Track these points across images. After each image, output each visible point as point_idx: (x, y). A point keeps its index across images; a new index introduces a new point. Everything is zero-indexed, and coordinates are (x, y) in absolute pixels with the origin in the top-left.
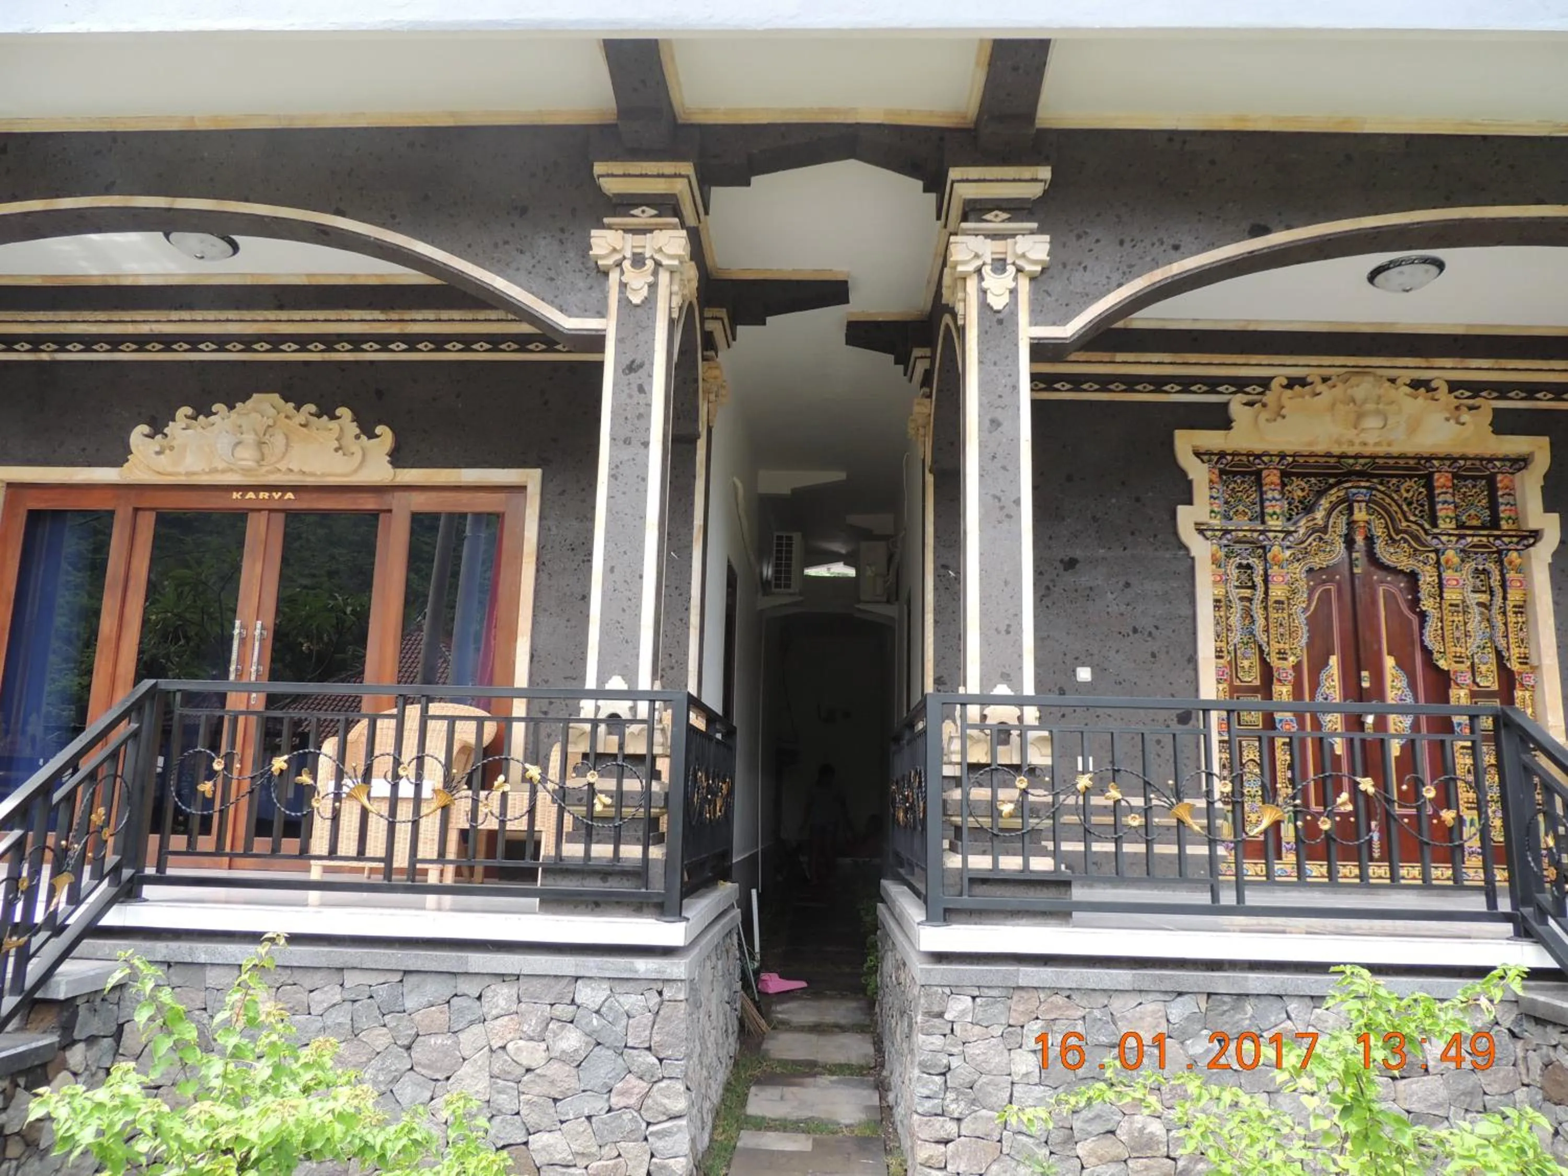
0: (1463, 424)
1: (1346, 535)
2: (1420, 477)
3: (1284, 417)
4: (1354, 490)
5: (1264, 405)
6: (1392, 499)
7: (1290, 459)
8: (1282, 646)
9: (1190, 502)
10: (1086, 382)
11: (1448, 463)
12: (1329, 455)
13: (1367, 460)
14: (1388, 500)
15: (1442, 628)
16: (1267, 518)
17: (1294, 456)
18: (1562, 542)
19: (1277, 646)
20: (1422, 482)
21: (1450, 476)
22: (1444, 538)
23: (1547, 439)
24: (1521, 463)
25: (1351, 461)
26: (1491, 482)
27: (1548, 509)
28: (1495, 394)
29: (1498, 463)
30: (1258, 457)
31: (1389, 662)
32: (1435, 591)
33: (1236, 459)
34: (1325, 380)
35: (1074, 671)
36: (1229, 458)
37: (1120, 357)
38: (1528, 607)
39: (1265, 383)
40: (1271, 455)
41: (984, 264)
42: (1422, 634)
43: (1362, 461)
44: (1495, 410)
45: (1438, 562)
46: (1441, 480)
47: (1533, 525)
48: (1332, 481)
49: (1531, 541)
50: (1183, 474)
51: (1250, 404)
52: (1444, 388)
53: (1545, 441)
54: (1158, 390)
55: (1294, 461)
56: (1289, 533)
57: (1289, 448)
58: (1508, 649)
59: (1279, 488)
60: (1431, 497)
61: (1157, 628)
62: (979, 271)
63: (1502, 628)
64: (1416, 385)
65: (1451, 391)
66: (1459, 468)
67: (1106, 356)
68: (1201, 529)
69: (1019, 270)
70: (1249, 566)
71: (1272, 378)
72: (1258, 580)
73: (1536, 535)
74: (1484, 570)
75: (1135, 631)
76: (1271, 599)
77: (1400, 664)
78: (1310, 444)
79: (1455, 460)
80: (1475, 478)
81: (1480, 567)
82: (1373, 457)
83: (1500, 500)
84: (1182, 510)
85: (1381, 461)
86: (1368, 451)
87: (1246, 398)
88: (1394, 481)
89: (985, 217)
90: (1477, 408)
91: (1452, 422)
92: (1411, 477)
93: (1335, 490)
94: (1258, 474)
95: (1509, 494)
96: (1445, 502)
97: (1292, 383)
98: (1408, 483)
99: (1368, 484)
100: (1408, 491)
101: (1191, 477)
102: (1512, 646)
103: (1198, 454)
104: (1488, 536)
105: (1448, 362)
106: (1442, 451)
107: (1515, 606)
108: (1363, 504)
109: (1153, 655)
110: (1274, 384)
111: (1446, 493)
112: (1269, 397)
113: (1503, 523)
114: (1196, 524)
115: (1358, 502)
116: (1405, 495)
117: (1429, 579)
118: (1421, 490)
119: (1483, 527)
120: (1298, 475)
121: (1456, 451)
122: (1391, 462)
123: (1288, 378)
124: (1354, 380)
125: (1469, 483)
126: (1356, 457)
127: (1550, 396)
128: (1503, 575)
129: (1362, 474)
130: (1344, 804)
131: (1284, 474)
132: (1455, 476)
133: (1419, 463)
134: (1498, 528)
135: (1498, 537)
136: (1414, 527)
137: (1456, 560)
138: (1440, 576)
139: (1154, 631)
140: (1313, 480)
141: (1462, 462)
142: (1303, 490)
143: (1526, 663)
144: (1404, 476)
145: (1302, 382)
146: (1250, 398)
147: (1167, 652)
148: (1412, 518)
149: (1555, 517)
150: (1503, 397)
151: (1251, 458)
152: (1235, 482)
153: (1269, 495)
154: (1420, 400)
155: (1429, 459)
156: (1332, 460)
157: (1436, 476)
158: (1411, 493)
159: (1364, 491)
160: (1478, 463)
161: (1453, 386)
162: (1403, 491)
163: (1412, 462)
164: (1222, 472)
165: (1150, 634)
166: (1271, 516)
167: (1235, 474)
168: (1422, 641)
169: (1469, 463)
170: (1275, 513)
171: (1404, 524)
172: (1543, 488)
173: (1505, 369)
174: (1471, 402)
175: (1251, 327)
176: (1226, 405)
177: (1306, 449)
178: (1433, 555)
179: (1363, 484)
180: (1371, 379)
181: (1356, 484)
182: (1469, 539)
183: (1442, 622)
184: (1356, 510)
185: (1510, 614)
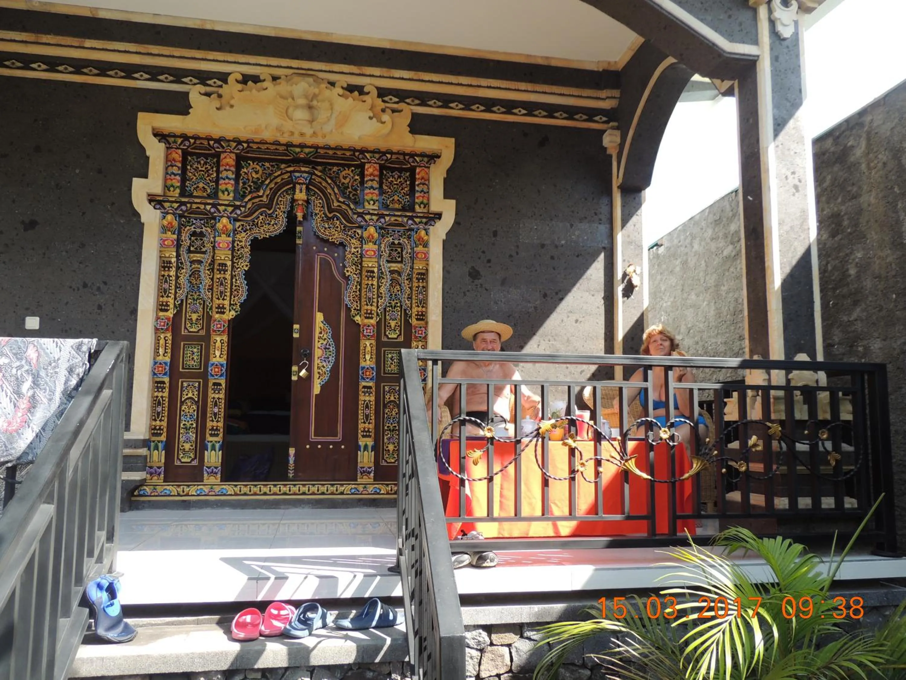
0: (383, 123)
1: (288, 212)
2: (356, 166)
3: (232, 106)
4: (297, 174)
5: (220, 96)
6: (327, 182)
7: (245, 145)
9: (145, 176)
10: (61, 65)
11: (377, 156)
12: (277, 143)
13: (312, 150)
14: (324, 184)
15: (360, 290)
16: (220, 194)
17: (247, 142)
18: (455, 224)
19: (217, 302)
20: (358, 171)
21: (378, 166)
22: (368, 217)
23: (453, 140)
24: (433, 157)
25: (298, 150)
26: (411, 172)
27: (446, 196)
28: (417, 102)
29: (417, 159)
30: (217, 141)
31: (319, 317)
32: (357, 260)
33: (198, 142)
34: (275, 78)
35: (24, 320)
36: (192, 141)
37: (89, 43)
38: (427, 273)
39: (224, 77)
40: (229, 141)
43: (307, 150)
44: (414, 116)
46: (371, 169)
47: (434, 208)
49: (434, 221)
50: (143, 149)
51: (208, 95)
52: (375, 92)
53: (451, 142)
54: (129, 76)
55: (248, 146)
56: (237, 207)
57: (244, 135)
59: (234, 169)
60: (362, 183)
61: (105, 283)
63: (408, 291)
64: (351, 89)
65: (380, 96)
66: (387, 160)
67: (75, 41)
68: (152, 199)
70: (202, 234)
71: (229, 74)
72: (209, 246)
73: (439, 216)
74: (399, 244)
75: (85, 286)
76: (217, 263)
77: (327, 320)
78: (256, 132)
79: (384, 153)
80: (400, 170)
81: (396, 242)
82: (317, 147)
83: (417, 188)
84: (137, 182)
85: (322, 151)
86: (310, 141)
87: (203, 89)
88: (335, 169)
90: (400, 111)
91: (375, 120)
92: (349, 166)
93: (282, 173)
94: (217, 155)
95: (424, 184)
96: (372, 187)
97: (246, 79)
98: (344, 173)
99: (307, 169)
100: (345, 178)
101: (148, 153)
102: (414, 306)
103: (156, 134)
104: (403, 217)
105: (376, 71)
106: (371, 144)
107: (418, 274)
108: (304, 187)
109: (100, 307)
110: (231, 79)
111: (372, 180)
112: (225, 90)
113: (417, 207)
114: (149, 195)
115: (300, 184)
116: (343, 181)
117: (353, 250)
118: (357, 177)
119: (401, 209)
120: (254, 160)
121: (383, 145)
122: (331, 152)
123: (243, 75)
124: (296, 79)
125: (396, 174)
126: (302, 146)
127: (461, 106)
128: (413, 249)
129: (306, 162)
131: (240, 158)
132: (383, 167)
133: (354, 155)
134: (413, 210)
135: (411, 218)
136: (344, 207)
137: (376, 235)
138: (362, 248)
139: (102, 286)
140: (267, 164)
141: (389, 156)
142: (257, 172)
143: (422, 320)
144: (343, 165)
145: (256, 79)
146: (209, 89)
147: (113, 305)
148: (344, 200)
149: (453, 202)
150: (423, 104)
151: (212, 143)
152: (199, 162)
153: (224, 174)
154: (350, 100)
155: (363, 151)
156: (281, 148)
157: (367, 166)
158: (348, 180)
159: (305, 175)
160: (401, 157)
161: (382, 93)
162: (341, 177)
163: (348, 153)
164: (184, 152)
165: (99, 289)
166: (223, 192)
167: (199, 155)
169: (394, 157)
170: (227, 190)
171: (336, 204)
172: (445, 179)
173: (423, 81)
174: (395, 106)
175: (208, 27)
176: (187, 94)
177: (257, 137)
178: (358, 231)
179: (303, 169)
180: (311, 80)
181: (297, 169)
182: (387, 218)
183: (360, 285)
184: (297, 191)
185: (414, 280)
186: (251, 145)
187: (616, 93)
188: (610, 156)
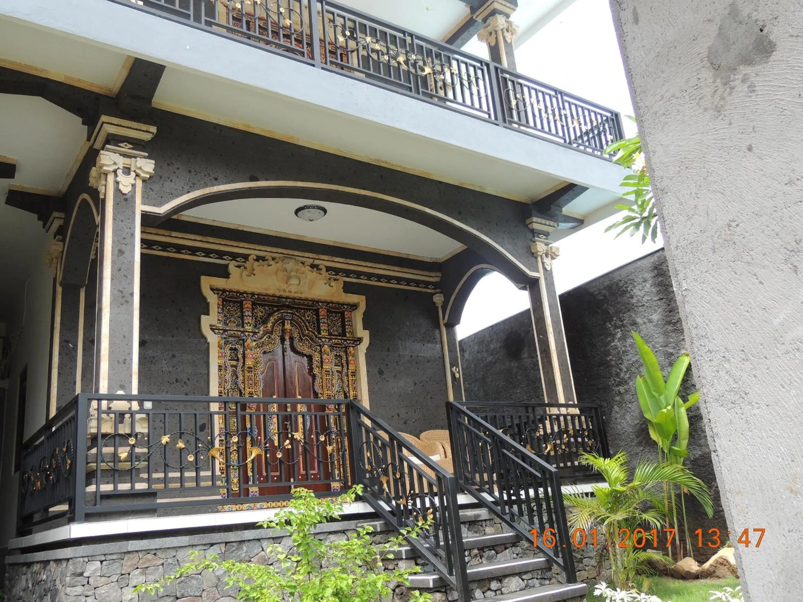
0: (332, 286)
1: (281, 336)
2: (314, 310)
3: (254, 275)
4: (285, 314)
5: (245, 268)
6: (302, 319)
7: (257, 296)
8: (251, 390)
9: (207, 314)
10: (155, 245)
11: (325, 304)
12: (274, 296)
13: (291, 300)
14: (300, 320)
15: (322, 382)
16: (245, 325)
17: (258, 295)
18: (370, 344)
19: (248, 390)
20: (315, 313)
21: (326, 310)
22: (323, 340)
23: (364, 297)
24: (354, 307)
25: (284, 300)
26: (343, 314)
27: (365, 328)
28: (344, 275)
29: (345, 307)
30: (241, 294)
32: (319, 364)
33: (231, 294)
34: (273, 259)
35: (143, 403)
36: (228, 293)
37: (174, 234)
38: (357, 372)
39: (246, 257)
40: (247, 294)
41: (118, 168)
42: (313, 385)
43: (289, 300)
44: (345, 282)
45: (321, 351)
46: (323, 312)
47: (359, 335)
48: (275, 309)
49: (358, 343)
50: (205, 299)
51: (239, 267)
52: (324, 269)
53: (363, 298)
54: (193, 254)
55: (258, 297)
56: (255, 333)
57: (257, 291)
58: (349, 392)
59: (251, 310)
60: (318, 320)
61: (189, 379)
62: (115, 172)
63: (347, 383)
64: (313, 266)
65: (327, 271)
66: (330, 307)
67: (167, 233)
68: (213, 329)
69: (137, 175)
70: (236, 349)
71: (250, 255)
72: (240, 356)
73: (360, 340)
74: (339, 355)
75: (177, 381)
76: (246, 366)
78: (266, 290)
79: (329, 303)
80: (336, 312)
81: (338, 354)
82: (294, 299)
83: (346, 323)
84: (204, 318)
85: (297, 301)
86: (292, 295)
87: (237, 264)
88: (302, 311)
89: (119, 144)
90: (338, 280)
91: (327, 285)
92: (310, 310)
93: (277, 313)
94: (241, 302)
95: (350, 321)
96: (324, 323)
97: (258, 259)
98: (308, 313)
99: (291, 312)
100: (308, 317)
101: (209, 300)
102: (351, 391)
103: (212, 289)
104: (341, 340)
105: (326, 257)
106: (323, 298)
107: (352, 372)
108: (289, 321)
109: (187, 394)
110: (250, 258)
111: (324, 318)
112: (248, 264)
113: (347, 334)
114: (210, 326)
115: (287, 320)
116: (307, 318)
117: (317, 359)
118: (314, 316)
119: (339, 335)
120: (260, 305)
121: (328, 299)
122: (301, 302)
123: (257, 256)
124: (286, 261)
125: (334, 315)
126: (287, 298)
127: (366, 278)
128: (347, 358)
129: (288, 307)
130: (287, 445)
131: (254, 304)
132: (328, 311)
133: (313, 304)
134: (345, 336)
135: (345, 340)
136: (311, 333)
137: (328, 350)
138: (321, 358)
139: (187, 381)
140: (267, 308)
141: (331, 305)
142: (262, 312)
143: (356, 399)
144: (307, 309)
145: (263, 259)
146: (238, 263)
147: (194, 393)
148: (310, 329)
149: (368, 332)
150: (348, 276)
151: (238, 294)
152: (230, 306)
153: (246, 314)
154: (315, 273)
155: (318, 302)
156: (276, 299)
157: (320, 310)
158: (310, 318)
159: (289, 315)
160: (337, 305)
161: (328, 269)
162: (306, 316)
163: (310, 303)
164: (224, 300)
165: (185, 383)
166: (247, 324)
167: (230, 301)
168: (314, 389)
169: (334, 305)
170: (249, 323)
171: (307, 332)
172: (363, 319)
173: (349, 264)
174: (335, 277)
175: (241, 229)
176: (227, 266)
177: (264, 292)
178: (319, 348)
179: (289, 311)
180: (293, 261)
181: (286, 311)
182: (334, 341)
183: (322, 379)
184: (286, 324)
185: (350, 376)
186: (260, 296)
187: (439, 274)
188: (438, 307)
